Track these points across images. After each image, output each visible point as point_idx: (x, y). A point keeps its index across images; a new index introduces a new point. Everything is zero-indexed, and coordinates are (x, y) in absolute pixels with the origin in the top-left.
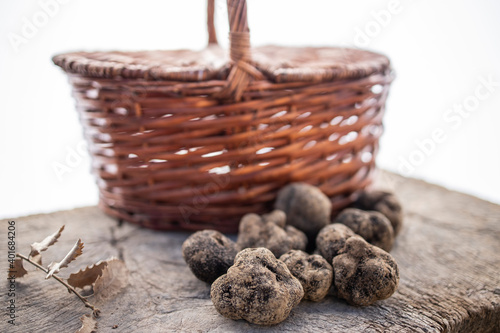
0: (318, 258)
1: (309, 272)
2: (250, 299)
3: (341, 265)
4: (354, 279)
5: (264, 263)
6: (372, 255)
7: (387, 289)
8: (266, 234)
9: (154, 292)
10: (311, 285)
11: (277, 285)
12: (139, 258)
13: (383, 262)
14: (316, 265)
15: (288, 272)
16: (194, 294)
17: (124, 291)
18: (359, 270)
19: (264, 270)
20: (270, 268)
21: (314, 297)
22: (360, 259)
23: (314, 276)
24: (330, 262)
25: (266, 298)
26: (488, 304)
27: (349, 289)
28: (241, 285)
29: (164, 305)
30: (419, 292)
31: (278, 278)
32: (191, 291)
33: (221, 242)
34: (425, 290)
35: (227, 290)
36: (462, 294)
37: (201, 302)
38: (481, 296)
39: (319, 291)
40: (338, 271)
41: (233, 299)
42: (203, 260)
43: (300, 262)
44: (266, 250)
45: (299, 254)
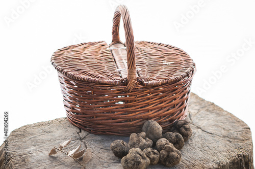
0: (155, 151)
1: (152, 156)
2: (134, 164)
3: (162, 154)
4: (167, 158)
5: (138, 153)
6: (173, 151)
7: (177, 162)
8: (139, 141)
9: (101, 160)
10: (152, 160)
11: (142, 161)
12: (93, 147)
13: (176, 153)
14: (155, 153)
15: (145, 156)
16: (114, 161)
17: (91, 160)
18: (168, 156)
19: (138, 156)
20: (140, 155)
21: (153, 163)
22: (169, 152)
23: (154, 157)
24: (159, 152)
25: (138, 165)
26: (212, 167)
27: (165, 161)
28: (131, 160)
29: (105, 165)
30: (190, 162)
31: (142, 158)
32: (113, 160)
33: (124, 144)
34: (191, 161)
35: (126, 161)
36: (204, 163)
37: (117, 164)
38: (210, 164)
39: (155, 162)
40: (161, 155)
41: (128, 164)
42: (118, 151)
43: (149, 152)
44: (139, 149)
45: (149, 149)
